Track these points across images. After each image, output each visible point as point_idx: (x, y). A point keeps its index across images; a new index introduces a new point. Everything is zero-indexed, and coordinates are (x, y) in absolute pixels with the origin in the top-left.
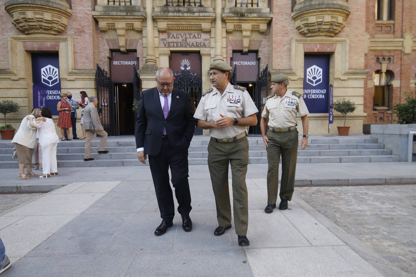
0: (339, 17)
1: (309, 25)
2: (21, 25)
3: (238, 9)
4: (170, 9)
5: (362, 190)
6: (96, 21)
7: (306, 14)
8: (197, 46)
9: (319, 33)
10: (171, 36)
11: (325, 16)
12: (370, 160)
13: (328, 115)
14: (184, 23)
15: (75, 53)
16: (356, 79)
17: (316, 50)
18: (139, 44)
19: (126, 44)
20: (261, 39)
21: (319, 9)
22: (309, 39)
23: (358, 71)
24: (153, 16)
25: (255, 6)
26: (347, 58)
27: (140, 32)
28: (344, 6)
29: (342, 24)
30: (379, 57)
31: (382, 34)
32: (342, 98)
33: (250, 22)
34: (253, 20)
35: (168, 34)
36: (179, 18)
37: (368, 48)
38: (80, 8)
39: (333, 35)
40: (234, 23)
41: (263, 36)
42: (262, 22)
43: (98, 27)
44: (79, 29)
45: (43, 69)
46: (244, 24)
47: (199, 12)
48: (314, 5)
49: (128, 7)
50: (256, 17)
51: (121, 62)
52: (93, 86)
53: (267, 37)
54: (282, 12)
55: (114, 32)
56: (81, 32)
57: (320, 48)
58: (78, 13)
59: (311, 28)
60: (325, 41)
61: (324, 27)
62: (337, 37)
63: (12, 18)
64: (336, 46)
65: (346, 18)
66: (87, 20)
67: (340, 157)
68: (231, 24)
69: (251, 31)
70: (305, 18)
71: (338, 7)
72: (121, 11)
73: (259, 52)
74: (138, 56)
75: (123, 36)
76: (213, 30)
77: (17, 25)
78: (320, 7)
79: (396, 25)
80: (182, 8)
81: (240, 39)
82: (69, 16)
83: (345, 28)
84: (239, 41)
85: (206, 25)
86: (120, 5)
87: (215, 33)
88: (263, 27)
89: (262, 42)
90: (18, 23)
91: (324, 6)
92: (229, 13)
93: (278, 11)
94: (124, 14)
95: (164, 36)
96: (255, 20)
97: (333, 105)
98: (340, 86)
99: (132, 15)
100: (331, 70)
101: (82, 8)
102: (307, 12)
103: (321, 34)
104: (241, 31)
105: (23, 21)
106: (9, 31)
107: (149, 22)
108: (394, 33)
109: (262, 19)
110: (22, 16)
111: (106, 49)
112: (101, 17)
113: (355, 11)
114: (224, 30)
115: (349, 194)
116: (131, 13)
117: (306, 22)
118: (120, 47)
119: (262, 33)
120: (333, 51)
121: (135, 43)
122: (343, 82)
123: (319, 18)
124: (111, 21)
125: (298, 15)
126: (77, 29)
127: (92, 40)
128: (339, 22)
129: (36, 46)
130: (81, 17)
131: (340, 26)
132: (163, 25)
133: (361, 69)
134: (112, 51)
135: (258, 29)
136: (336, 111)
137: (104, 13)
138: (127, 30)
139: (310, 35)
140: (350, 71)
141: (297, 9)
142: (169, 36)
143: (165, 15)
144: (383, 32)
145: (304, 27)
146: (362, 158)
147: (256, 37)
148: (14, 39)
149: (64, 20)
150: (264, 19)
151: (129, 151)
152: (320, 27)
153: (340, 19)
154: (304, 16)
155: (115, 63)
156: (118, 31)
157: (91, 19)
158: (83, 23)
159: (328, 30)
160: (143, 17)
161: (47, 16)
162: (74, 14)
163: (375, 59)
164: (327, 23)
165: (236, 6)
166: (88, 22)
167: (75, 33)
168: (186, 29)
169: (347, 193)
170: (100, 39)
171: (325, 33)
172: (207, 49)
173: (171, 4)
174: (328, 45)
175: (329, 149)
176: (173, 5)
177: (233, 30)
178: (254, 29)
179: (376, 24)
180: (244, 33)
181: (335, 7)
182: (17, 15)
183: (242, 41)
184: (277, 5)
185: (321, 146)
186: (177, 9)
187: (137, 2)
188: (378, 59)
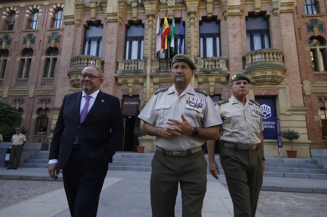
0: (278, 73)
1: (256, 78)
2: (74, 83)
3: (206, 69)
4: (162, 70)
5: (290, 194)
6: (116, 79)
7: (252, 71)
9: (264, 82)
10: (161, 86)
11: (267, 72)
12: (309, 177)
13: (277, 141)
14: (170, 78)
16: (299, 114)
17: (263, 94)
18: (141, 92)
19: (133, 92)
20: (223, 87)
21: (262, 67)
22: (257, 86)
23: (299, 108)
24: (151, 75)
25: (217, 67)
26: (289, 99)
27: (142, 84)
28: (281, 65)
29: (281, 77)
30: (321, 98)
31: (321, 81)
32: (287, 128)
33: (214, 76)
34: (216, 75)
35: (159, 85)
36: (167, 75)
37: (311, 91)
38: (108, 72)
39: (275, 84)
40: (203, 77)
41: (224, 85)
42: (223, 76)
43: (117, 82)
44: (106, 84)
46: (210, 78)
48: (258, 65)
49: (136, 70)
50: (218, 74)
51: (129, 102)
53: (227, 86)
54: (236, 70)
55: (126, 85)
57: (266, 92)
58: (107, 75)
59: (257, 80)
60: (270, 87)
61: (267, 79)
62: (279, 85)
63: (70, 79)
64: (279, 91)
65: (284, 73)
66: (112, 79)
67: (284, 173)
68: (201, 78)
69: (215, 82)
70: (253, 73)
71: (276, 66)
72: (131, 73)
73: (221, 96)
74: (140, 99)
75: (132, 87)
77: (72, 83)
78: (262, 66)
80: (169, 70)
81: (207, 87)
83: (284, 79)
84: (207, 88)
86: (131, 69)
88: (223, 79)
89: (224, 89)
90: (73, 82)
91: (265, 66)
92: (199, 72)
93: (233, 69)
94: (133, 74)
95: (157, 86)
96: (218, 75)
97: (280, 133)
98: (286, 119)
99: (138, 75)
100: (277, 108)
101: (109, 72)
102: (254, 70)
103: (266, 83)
104: (208, 82)
105: (76, 81)
106: (67, 86)
107: (148, 79)
109: (222, 74)
110: (76, 78)
111: (121, 95)
112: (119, 76)
113: (290, 68)
114: (197, 82)
115: (277, 196)
116: (137, 74)
117: (253, 76)
118: (129, 93)
119: (223, 83)
120: (277, 94)
121: (139, 91)
122: (288, 116)
123: (263, 73)
124: (125, 79)
125: (247, 71)
126: (105, 84)
127: (113, 90)
128: (278, 75)
130: (108, 77)
131: (280, 78)
132: (156, 80)
133: (301, 107)
134: (124, 96)
135: (220, 81)
136: (283, 138)
137: (121, 75)
138: (134, 83)
139: (258, 84)
140: (292, 108)
141: (246, 68)
142: (160, 86)
143: (158, 74)
144: (321, 79)
145: (252, 79)
146: (302, 175)
147: (219, 86)
148: (69, 90)
150: (223, 74)
151: (129, 161)
152: (264, 79)
153: (279, 74)
154: (252, 72)
155: (125, 103)
156: (129, 84)
157: (113, 78)
158: (109, 81)
159: (271, 81)
160: (144, 76)
162: (105, 76)
163: (318, 99)
164: (269, 77)
165: (204, 67)
166: (112, 80)
167: (104, 86)
168: (171, 82)
169: (276, 195)
170: (118, 89)
171: (269, 82)
173: (162, 68)
174: (272, 90)
175: (276, 167)
176: (163, 68)
177: (203, 82)
178: (217, 81)
179: (314, 74)
180: (210, 84)
181: (273, 66)
182: (73, 78)
183: (209, 88)
184: (232, 66)
185: (269, 164)
186: (166, 70)
187: (141, 67)
188: (320, 99)
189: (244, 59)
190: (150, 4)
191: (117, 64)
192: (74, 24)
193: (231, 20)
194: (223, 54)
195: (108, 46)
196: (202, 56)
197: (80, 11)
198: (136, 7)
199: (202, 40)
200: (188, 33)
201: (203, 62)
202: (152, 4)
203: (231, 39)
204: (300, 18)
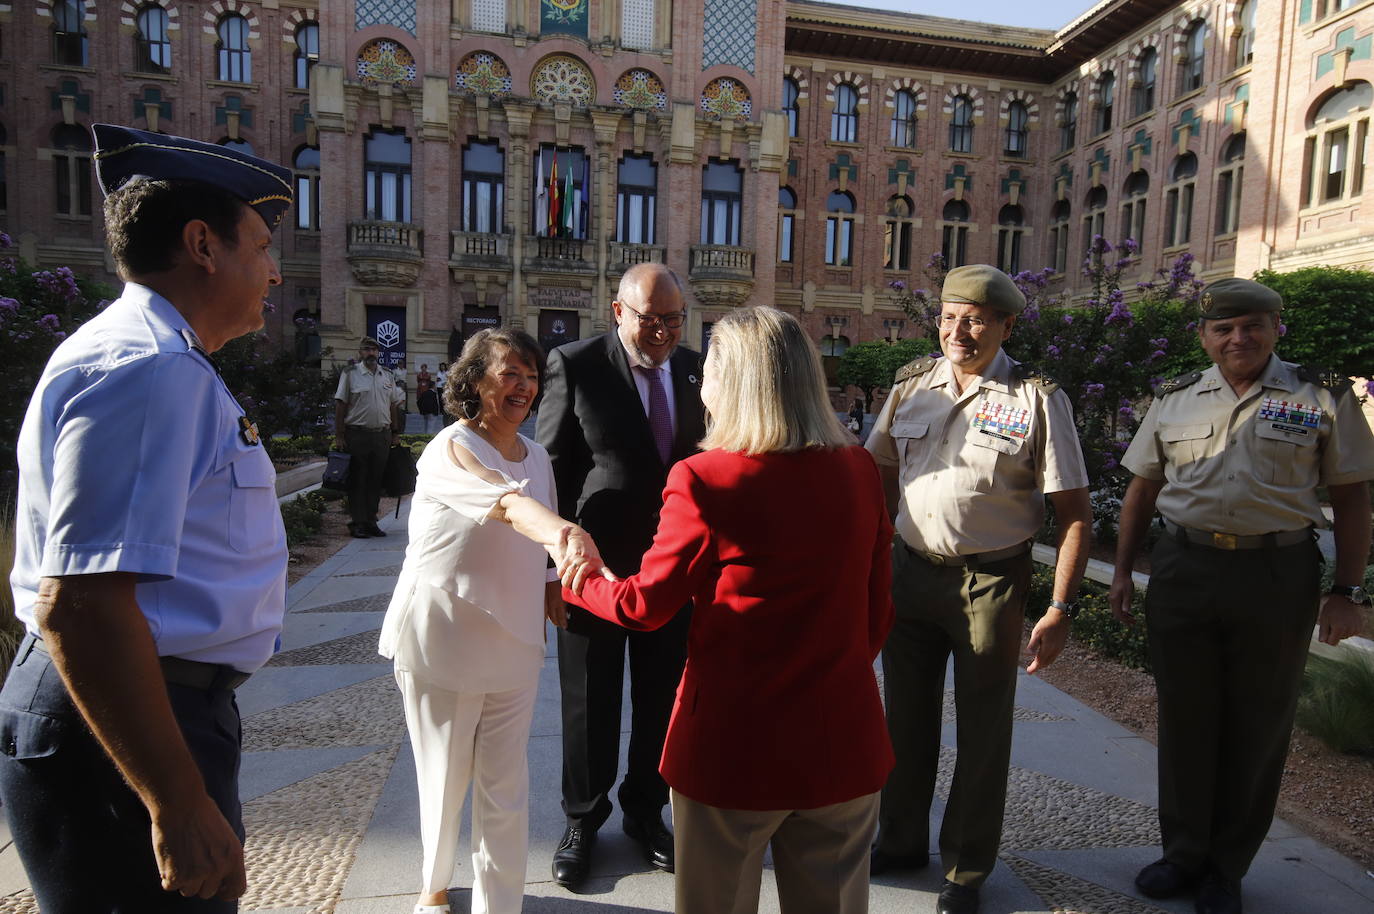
0: (739, 288)
1: (707, 293)
2: (367, 277)
4: (544, 262)
6: (451, 271)
7: (704, 281)
8: (574, 306)
9: (718, 301)
10: (543, 292)
11: (723, 285)
14: (560, 279)
15: (425, 309)
18: (502, 300)
19: (486, 298)
21: (716, 278)
24: (522, 268)
27: (505, 286)
28: (746, 276)
29: (745, 294)
30: (830, 317)
35: (539, 290)
36: (554, 273)
38: (434, 257)
43: (454, 279)
44: (432, 281)
45: (380, 326)
47: (579, 268)
48: (711, 274)
49: (492, 256)
51: (478, 320)
52: (446, 351)
55: (472, 284)
56: (433, 285)
58: (431, 262)
59: (709, 297)
61: (722, 297)
63: (353, 266)
65: (750, 288)
66: (442, 271)
71: (738, 276)
72: (484, 262)
74: (500, 315)
75: (484, 289)
76: (595, 287)
77: (359, 276)
78: (717, 276)
79: (854, 272)
82: (420, 266)
83: (749, 297)
85: (586, 283)
86: (482, 253)
87: (597, 291)
90: (363, 275)
91: (720, 276)
92: (614, 270)
94: (488, 266)
95: (534, 292)
99: (496, 266)
101: (437, 257)
103: (720, 303)
105: (368, 273)
107: (517, 276)
108: (851, 284)
110: (369, 269)
111: (461, 304)
112: (457, 267)
113: (762, 277)
114: (609, 290)
116: (495, 264)
117: (703, 289)
118: (478, 303)
121: (497, 298)
123: (717, 287)
124: (471, 273)
125: (695, 279)
126: (429, 281)
127: (446, 294)
128: (739, 293)
129: (378, 300)
130: (435, 268)
132: (533, 280)
134: (467, 306)
137: (461, 264)
138: (489, 283)
139: (708, 303)
141: (694, 273)
142: (540, 292)
143: (537, 269)
145: (701, 294)
148: (354, 291)
149: (416, 272)
152: (719, 296)
154: (701, 282)
155: (469, 320)
156: (478, 284)
157: (446, 270)
158: (436, 275)
159: (728, 300)
160: (510, 269)
161: (401, 270)
162: (427, 264)
164: (725, 294)
165: (624, 262)
166: (442, 273)
167: (427, 286)
168: (561, 286)
170: (455, 292)
171: (726, 302)
172: (587, 310)
173: (544, 256)
176: (547, 258)
179: (827, 270)
181: (734, 277)
182: (364, 267)
186: (552, 262)
187: (502, 250)
188: (828, 320)
189: (692, 253)
190: (518, 111)
191: (452, 238)
192: (344, 132)
193: (677, 172)
194: (658, 240)
195: (430, 197)
196: (620, 239)
197: (353, 102)
198: (487, 110)
199: (621, 197)
200: (596, 186)
201: (622, 252)
202: (523, 111)
203: (673, 212)
204: (820, 146)
